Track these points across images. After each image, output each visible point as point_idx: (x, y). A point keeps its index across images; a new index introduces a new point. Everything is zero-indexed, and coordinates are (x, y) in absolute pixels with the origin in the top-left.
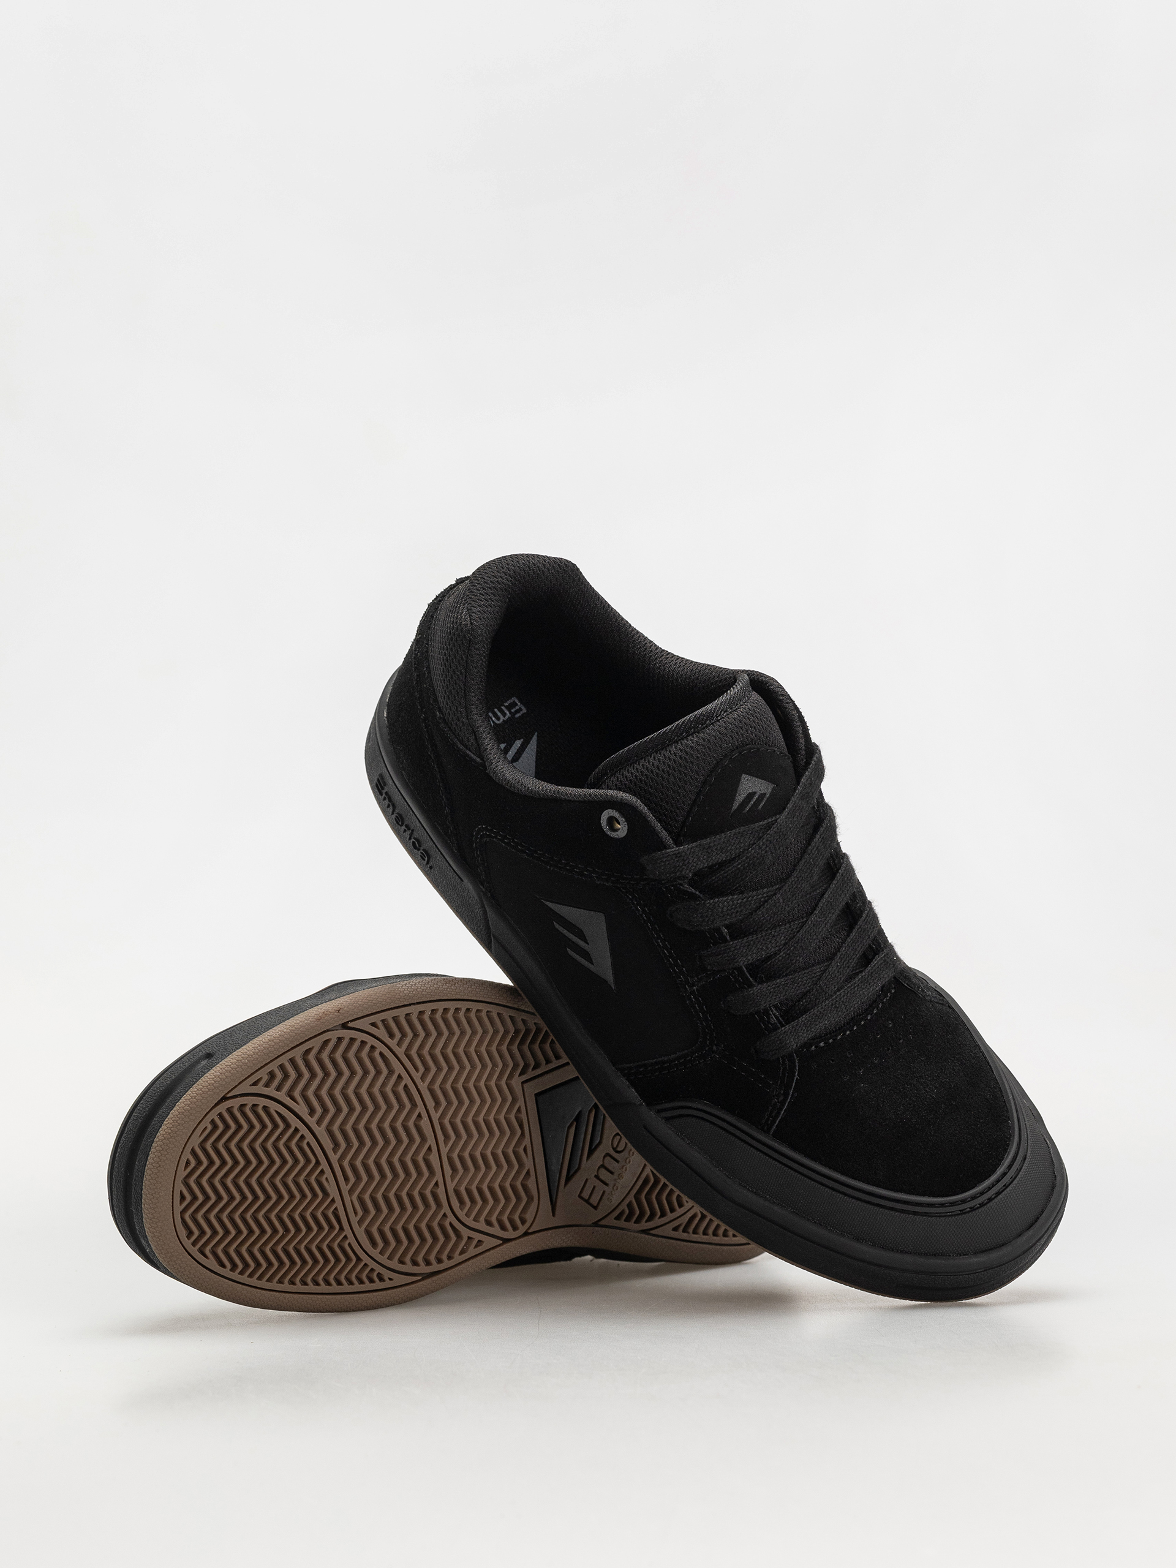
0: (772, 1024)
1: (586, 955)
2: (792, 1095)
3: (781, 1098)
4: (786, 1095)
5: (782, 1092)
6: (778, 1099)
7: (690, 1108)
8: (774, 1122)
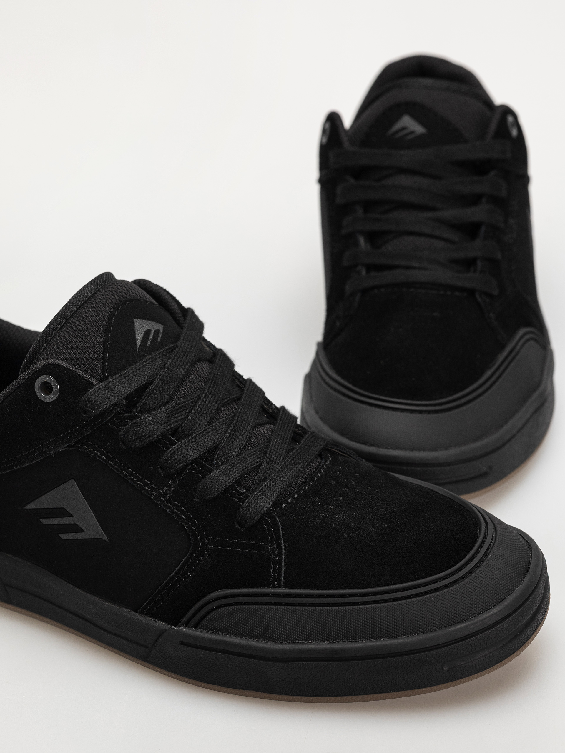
0: (242, 495)
1: (75, 528)
2: (285, 546)
3: (277, 551)
4: (279, 546)
5: (276, 546)
6: (275, 555)
7: (208, 603)
8: (280, 575)
